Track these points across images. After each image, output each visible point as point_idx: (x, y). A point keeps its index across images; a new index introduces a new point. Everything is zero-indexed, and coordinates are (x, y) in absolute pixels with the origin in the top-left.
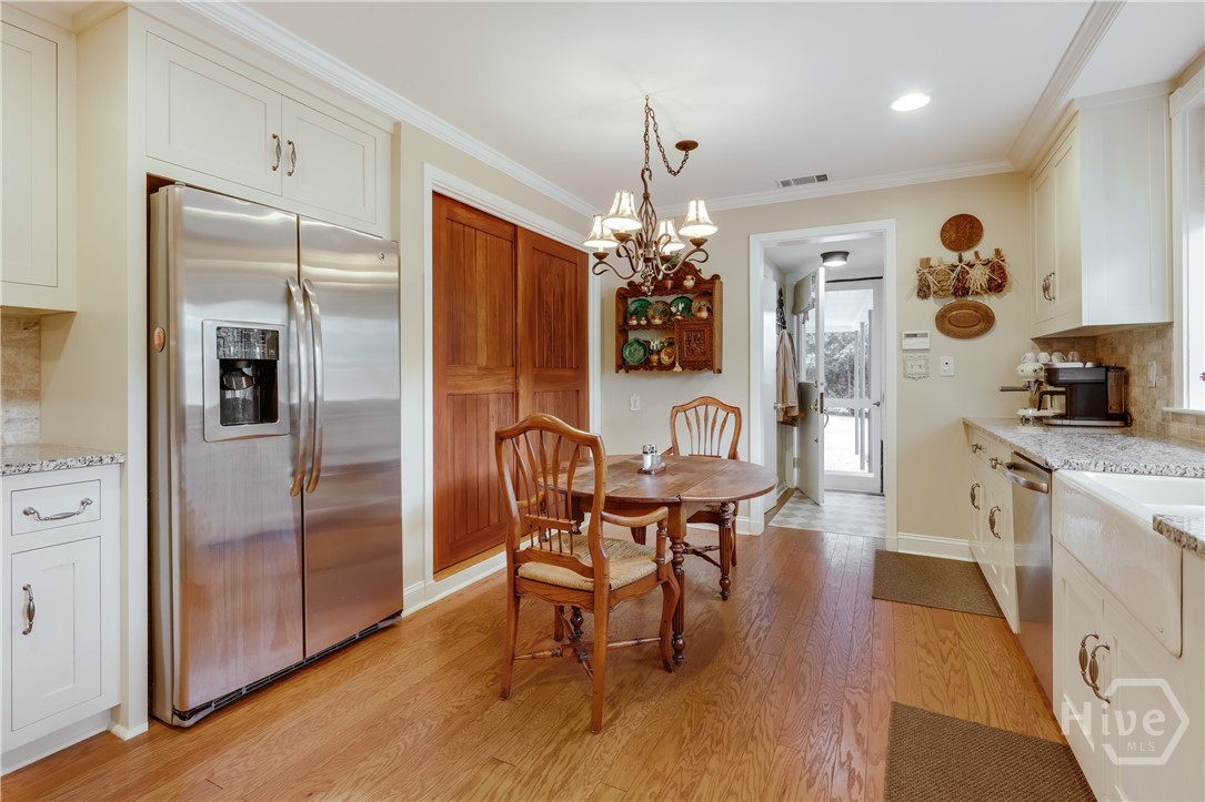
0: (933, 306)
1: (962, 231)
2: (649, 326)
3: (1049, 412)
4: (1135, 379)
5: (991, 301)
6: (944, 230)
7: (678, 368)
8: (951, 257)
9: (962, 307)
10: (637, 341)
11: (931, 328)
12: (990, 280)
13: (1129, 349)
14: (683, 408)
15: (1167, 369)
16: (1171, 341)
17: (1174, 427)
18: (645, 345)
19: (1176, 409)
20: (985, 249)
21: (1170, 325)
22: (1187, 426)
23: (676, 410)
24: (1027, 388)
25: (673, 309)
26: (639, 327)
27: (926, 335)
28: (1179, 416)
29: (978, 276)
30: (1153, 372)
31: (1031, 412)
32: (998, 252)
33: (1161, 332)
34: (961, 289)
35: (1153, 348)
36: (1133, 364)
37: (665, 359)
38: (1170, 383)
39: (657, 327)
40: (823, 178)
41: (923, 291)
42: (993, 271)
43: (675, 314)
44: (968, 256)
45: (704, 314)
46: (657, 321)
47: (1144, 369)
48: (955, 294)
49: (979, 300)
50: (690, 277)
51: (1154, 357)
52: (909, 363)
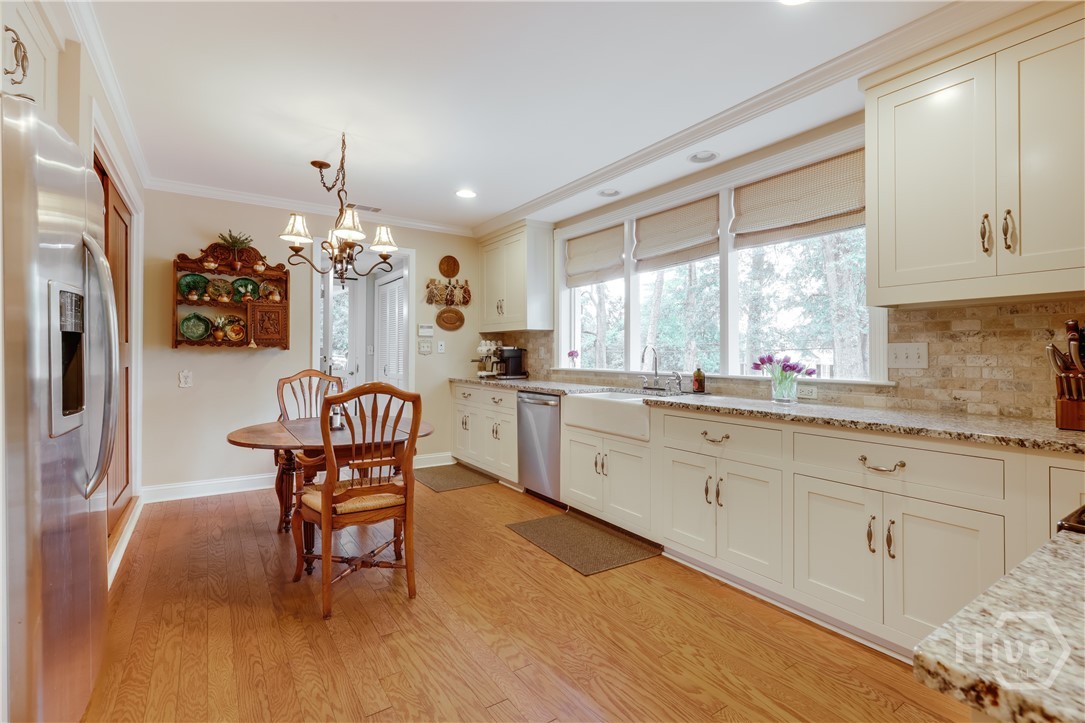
0: (434, 310)
1: (449, 266)
2: (214, 303)
3: (495, 373)
4: (530, 355)
5: (462, 309)
6: (441, 264)
7: (253, 345)
8: (444, 281)
9: (450, 311)
10: (198, 318)
11: (434, 323)
12: (464, 297)
13: (527, 341)
14: (289, 380)
15: (550, 351)
16: (552, 338)
17: (554, 376)
18: (206, 322)
19: (555, 368)
20: (461, 277)
21: (552, 331)
22: (560, 376)
23: (282, 383)
24: (481, 361)
25: (242, 290)
26: (200, 303)
27: (431, 327)
28: (556, 372)
29: (458, 294)
30: (542, 351)
31: (484, 373)
32: (466, 281)
33: (547, 334)
34: (450, 302)
35: (543, 341)
36: (530, 347)
37: (232, 336)
38: (552, 357)
39: (224, 306)
40: (377, 210)
41: (430, 300)
42: (465, 292)
43: (245, 295)
44: (453, 281)
45: (277, 298)
46: (226, 299)
47: (536, 350)
48: (447, 304)
49: (456, 308)
50: (261, 263)
51: (543, 345)
52: (422, 345)
